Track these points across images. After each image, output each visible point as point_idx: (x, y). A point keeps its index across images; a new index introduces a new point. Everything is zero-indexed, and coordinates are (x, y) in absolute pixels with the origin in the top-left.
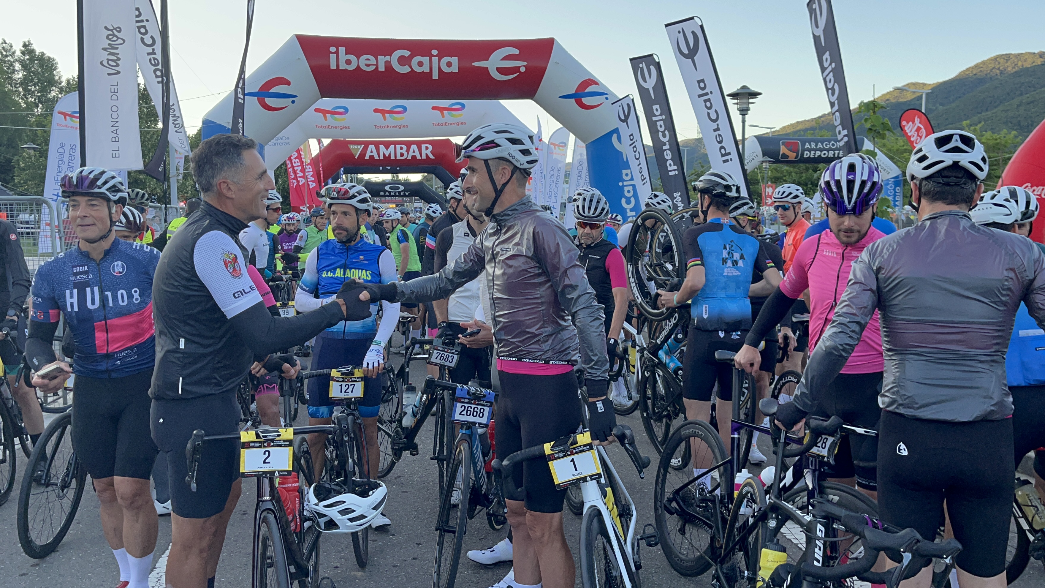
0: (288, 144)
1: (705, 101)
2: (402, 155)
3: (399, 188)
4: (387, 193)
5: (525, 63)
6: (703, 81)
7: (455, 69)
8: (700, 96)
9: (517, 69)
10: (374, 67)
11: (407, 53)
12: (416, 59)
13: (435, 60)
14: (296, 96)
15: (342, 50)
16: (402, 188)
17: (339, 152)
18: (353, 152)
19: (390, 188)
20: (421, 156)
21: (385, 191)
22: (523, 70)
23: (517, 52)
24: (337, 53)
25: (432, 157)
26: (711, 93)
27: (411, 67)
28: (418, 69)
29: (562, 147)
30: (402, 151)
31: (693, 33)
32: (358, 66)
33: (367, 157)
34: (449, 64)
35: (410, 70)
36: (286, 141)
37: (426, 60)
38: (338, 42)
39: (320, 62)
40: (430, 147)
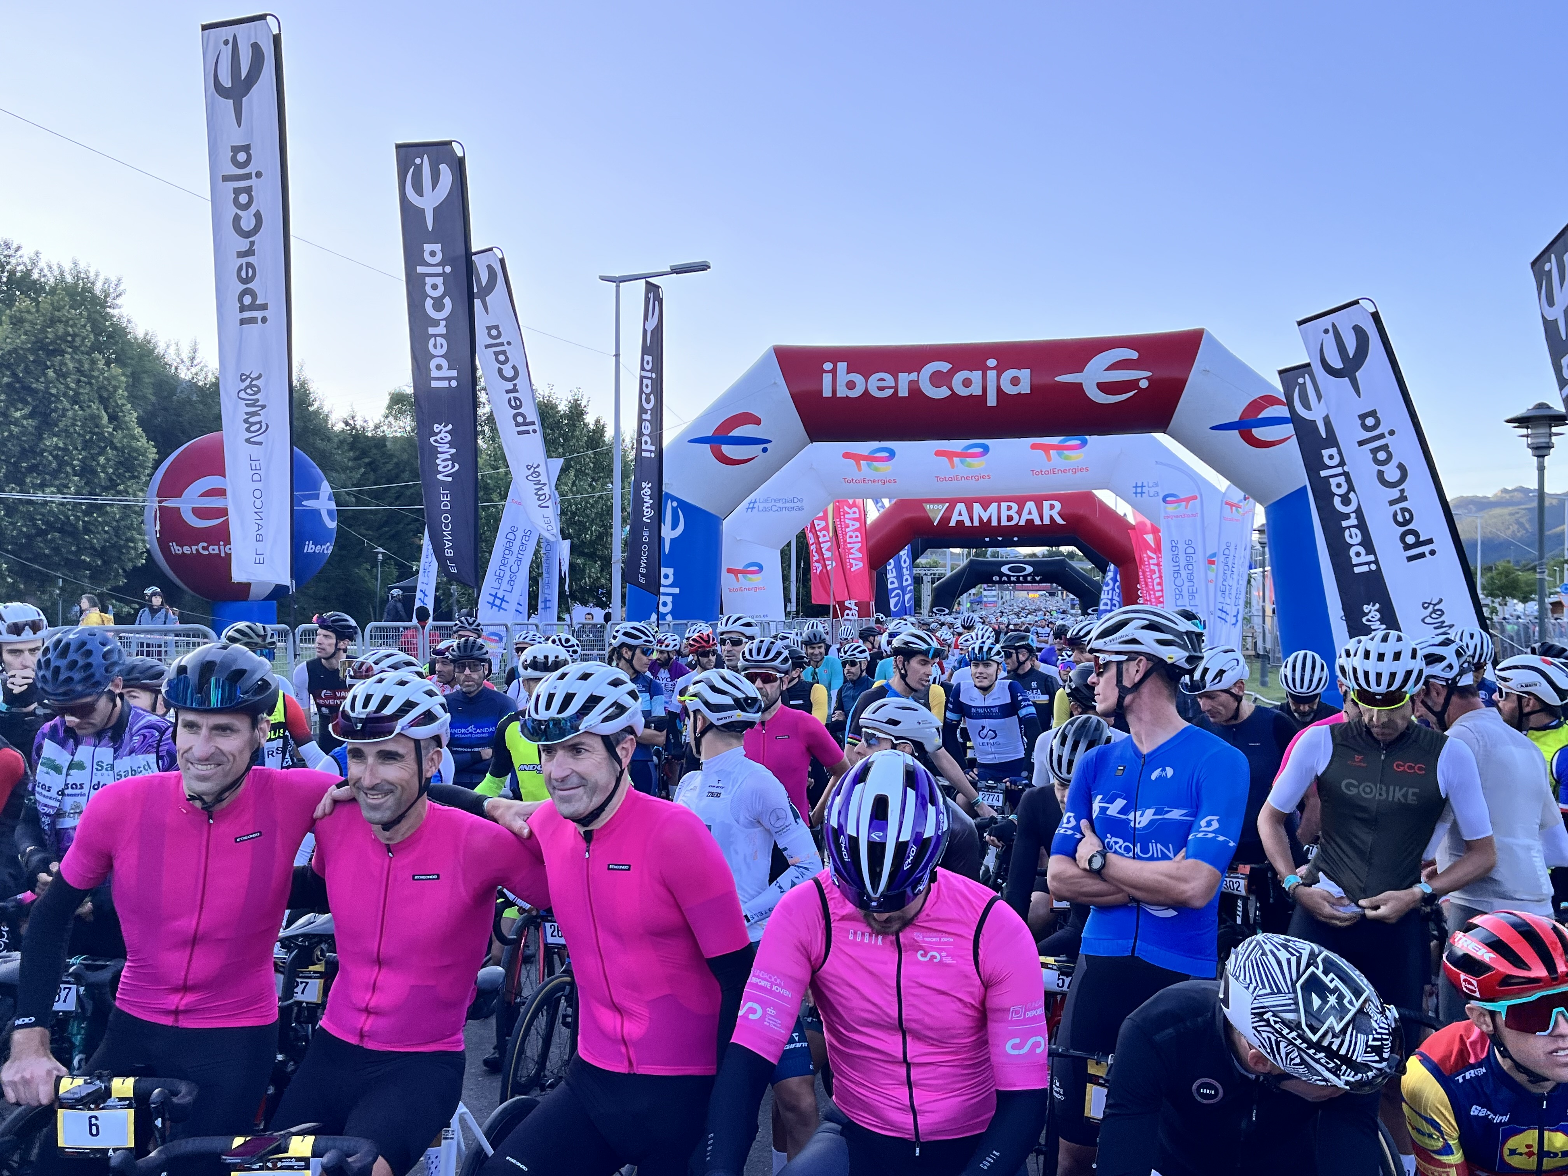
0: (800, 509)
2: (1010, 518)
3: (1025, 569)
4: (1005, 578)
5: (1149, 374)
7: (1025, 388)
9: (1132, 384)
10: (892, 391)
11: (945, 366)
12: (960, 376)
13: (992, 375)
14: (769, 442)
15: (842, 366)
16: (1029, 569)
17: (909, 515)
18: (931, 515)
19: (1010, 569)
20: (1042, 520)
21: (1002, 575)
22: (1143, 384)
23: (1134, 355)
24: (834, 371)
25: (1060, 521)
27: (951, 389)
28: (963, 392)
30: (1010, 513)
32: (866, 390)
33: (952, 523)
34: (1015, 381)
35: (950, 393)
36: (799, 504)
37: (976, 376)
38: (835, 355)
39: (807, 386)
40: (1058, 505)
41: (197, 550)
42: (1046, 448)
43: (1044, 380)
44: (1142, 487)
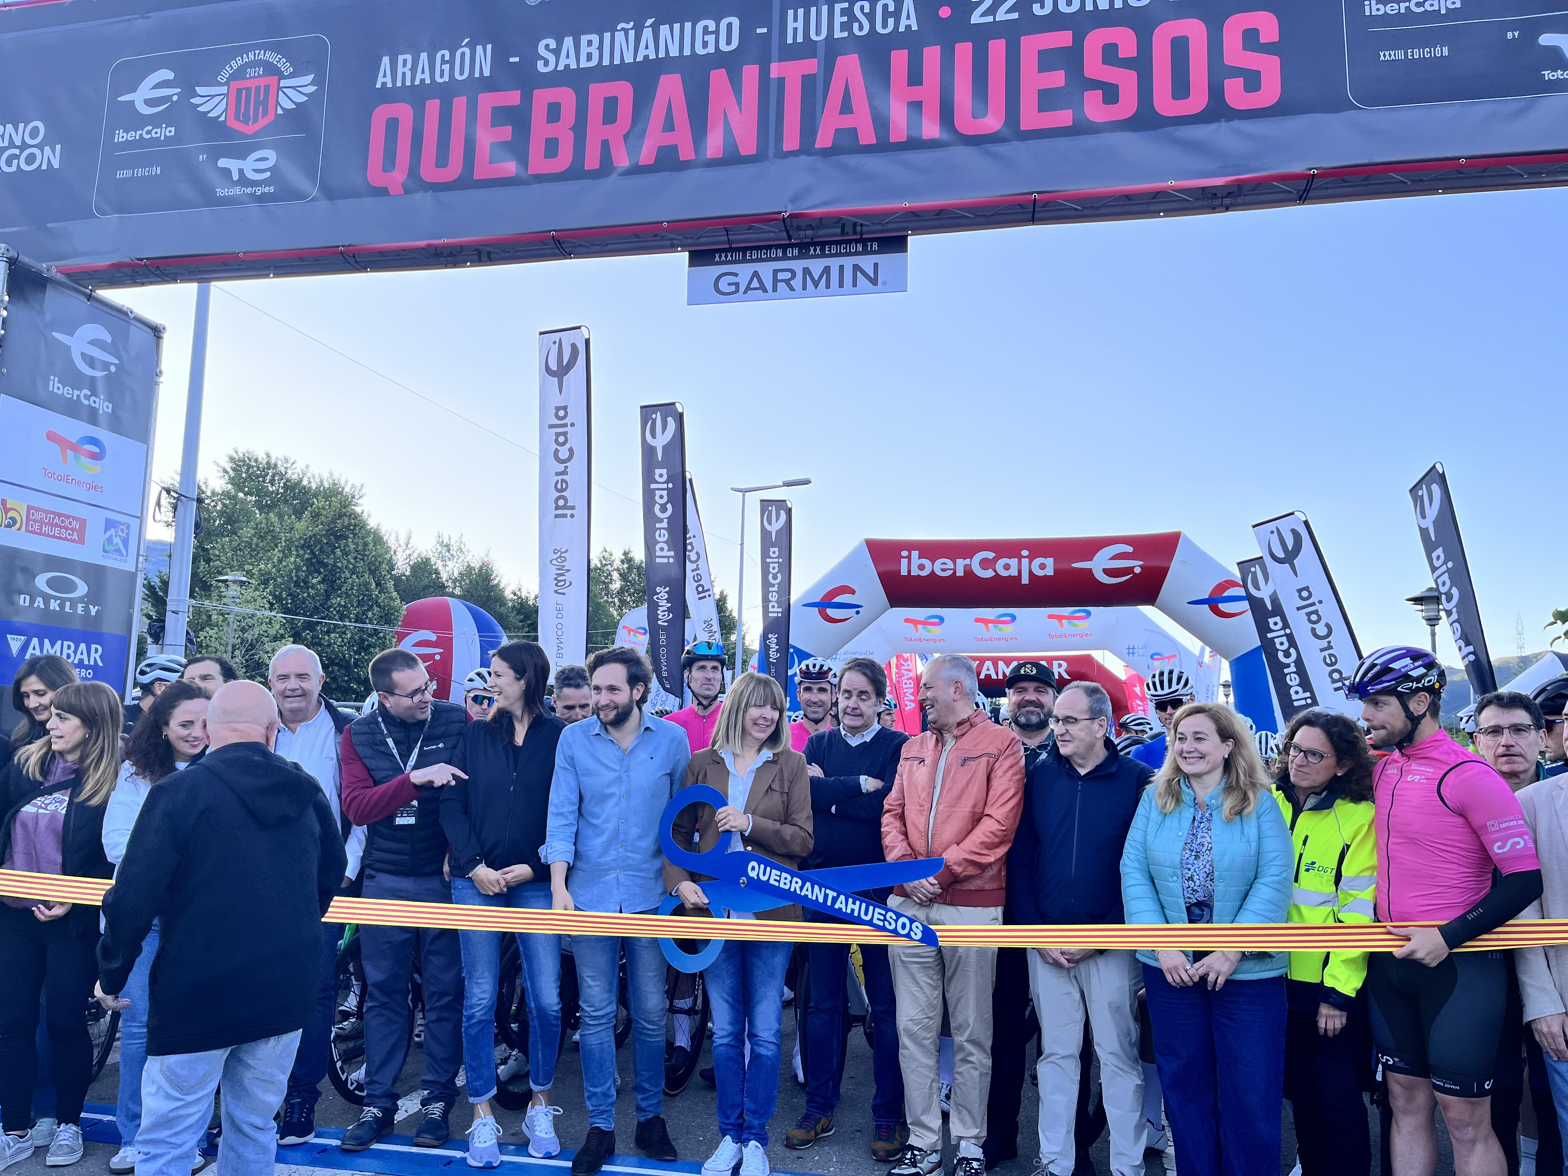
5: (1141, 563)
7: (1049, 571)
10: (952, 572)
11: (990, 555)
12: (1002, 562)
13: (1025, 562)
14: (861, 607)
15: (915, 554)
22: (1137, 570)
23: (1130, 549)
24: (909, 557)
25: (1066, 677)
27: (995, 571)
28: (1004, 573)
32: (933, 571)
33: (982, 677)
34: (1043, 567)
35: (994, 574)
37: (1014, 562)
38: (911, 546)
39: (890, 567)
40: (1065, 665)
42: (1060, 618)
43: (1064, 566)
44: (1133, 648)
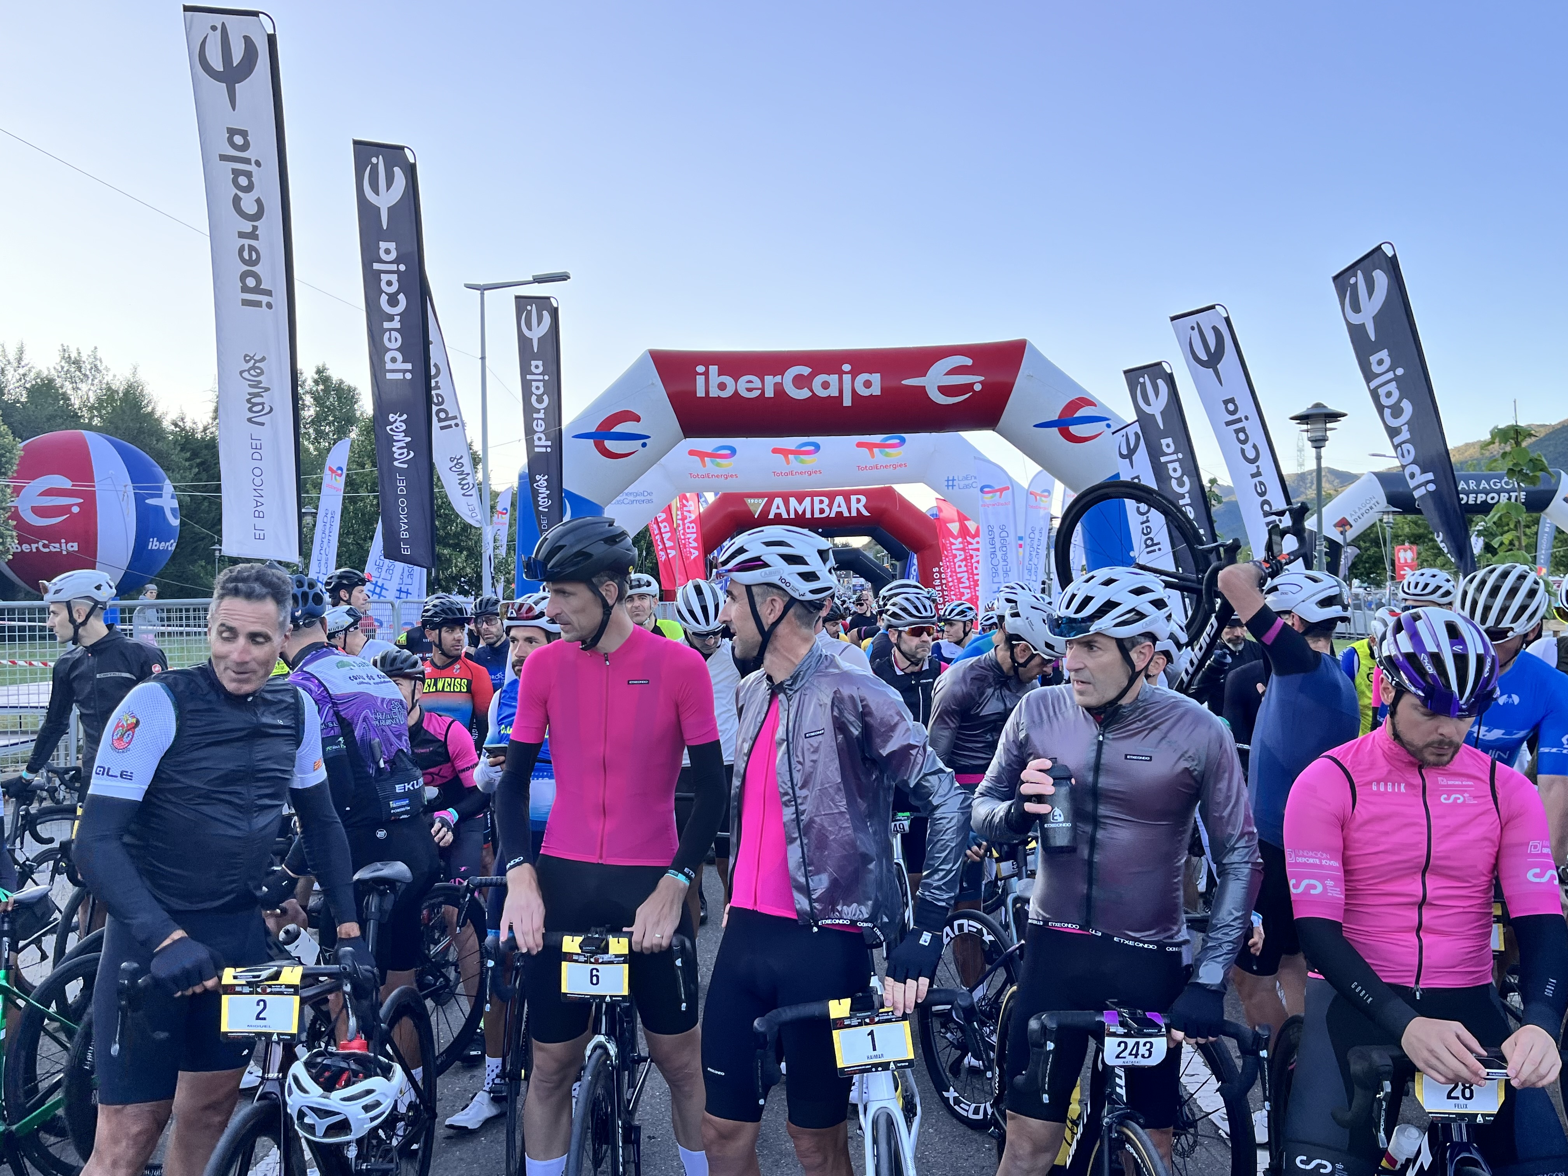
0: (649, 501)
1: (1237, 431)
2: (822, 511)
5: (982, 378)
6: (1232, 401)
7: (876, 390)
8: (1228, 424)
9: (969, 387)
10: (760, 391)
11: (806, 371)
12: (820, 379)
13: (847, 378)
14: (648, 437)
15: (714, 369)
17: (731, 509)
18: (752, 508)
20: (850, 513)
22: (978, 387)
23: (968, 362)
24: (706, 374)
25: (865, 513)
26: (1247, 418)
27: (812, 391)
28: (822, 393)
29: (1045, 497)
30: (822, 506)
31: (1215, 329)
32: (736, 391)
33: (771, 516)
34: (868, 384)
35: (811, 394)
36: (649, 497)
37: (833, 379)
38: (708, 359)
39: (680, 387)
40: (863, 499)
41: (37, 548)
42: (870, 446)
43: (892, 383)
44: (953, 480)
